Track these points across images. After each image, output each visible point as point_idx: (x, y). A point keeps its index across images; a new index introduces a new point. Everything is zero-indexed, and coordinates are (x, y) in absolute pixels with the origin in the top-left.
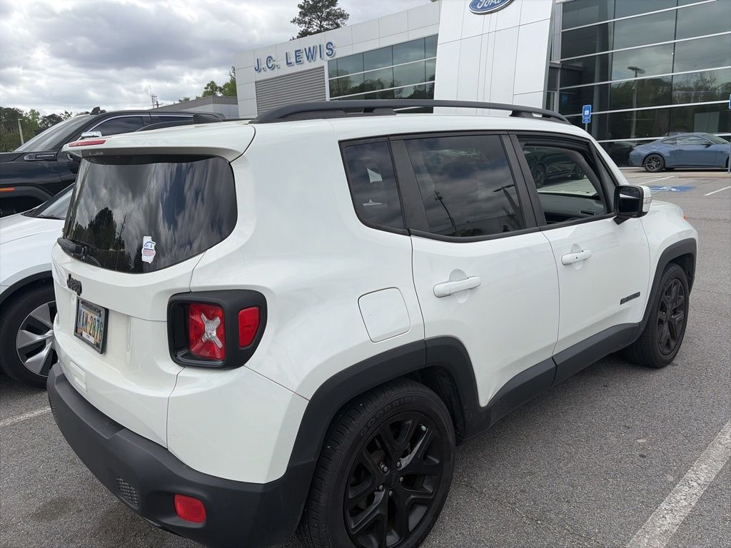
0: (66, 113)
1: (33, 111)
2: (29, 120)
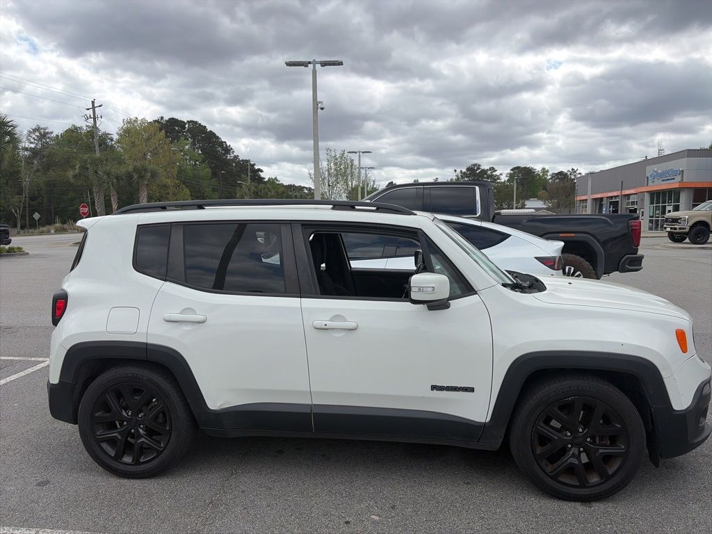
0: (573, 169)
1: (544, 169)
2: (540, 177)
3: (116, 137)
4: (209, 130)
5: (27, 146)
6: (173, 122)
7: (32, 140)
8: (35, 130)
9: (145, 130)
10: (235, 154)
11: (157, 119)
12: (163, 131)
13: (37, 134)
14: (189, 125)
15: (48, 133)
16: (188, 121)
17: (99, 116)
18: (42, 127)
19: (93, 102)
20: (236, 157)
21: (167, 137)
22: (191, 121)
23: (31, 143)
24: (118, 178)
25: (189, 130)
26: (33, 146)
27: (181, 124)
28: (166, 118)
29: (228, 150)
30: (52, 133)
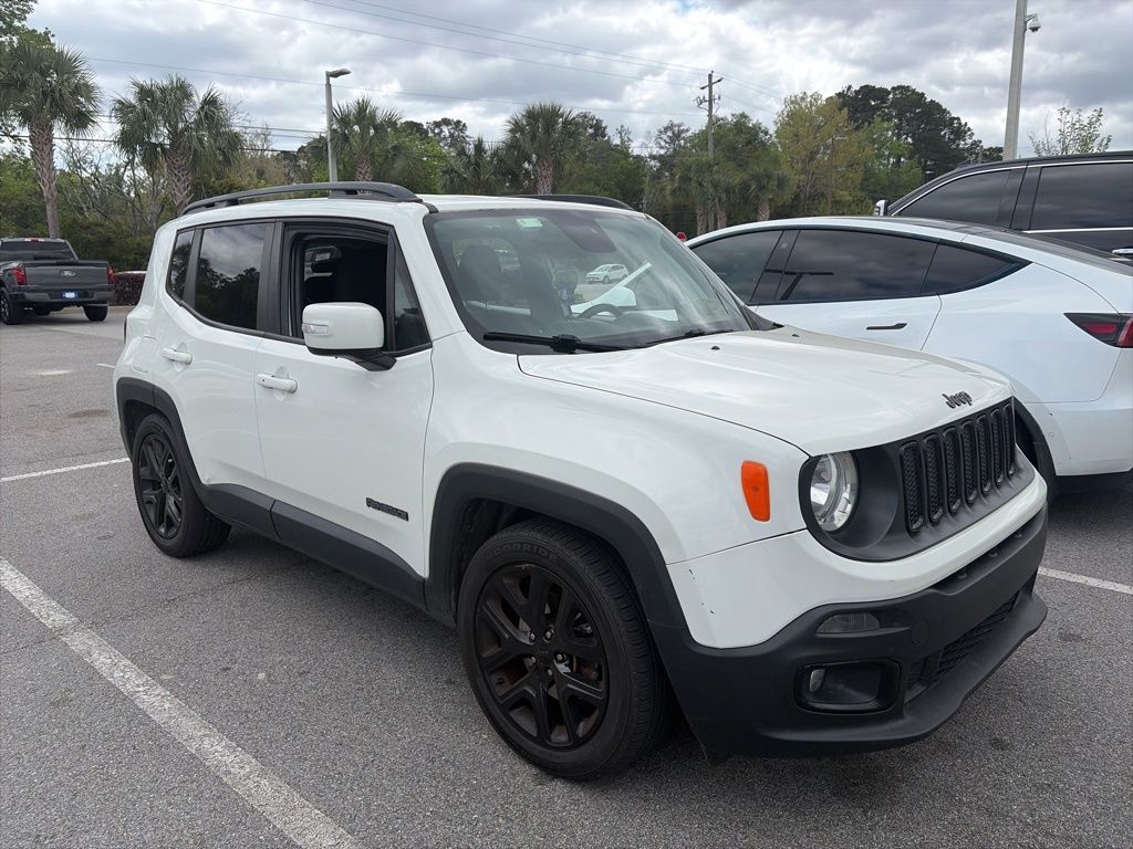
3: (772, 129)
4: (928, 100)
5: (654, 153)
6: (867, 91)
7: (663, 144)
8: (666, 129)
9: (820, 110)
10: (974, 138)
11: (841, 90)
12: (845, 110)
13: (670, 134)
14: (895, 94)
15: (683, 131)
16: (893, 88)
17: (716, 97)
18: (676, 122)
19: (710, 76)
20: (976, 144)
21: (850, 118)
22: (899, 87)
23: (662, 148)
24: (728, 191)
25: (895, 103)
26: (662, 152)
27: (880, 94)
28: (856, 87)
29: (960, 131)
30: (687, 130)
